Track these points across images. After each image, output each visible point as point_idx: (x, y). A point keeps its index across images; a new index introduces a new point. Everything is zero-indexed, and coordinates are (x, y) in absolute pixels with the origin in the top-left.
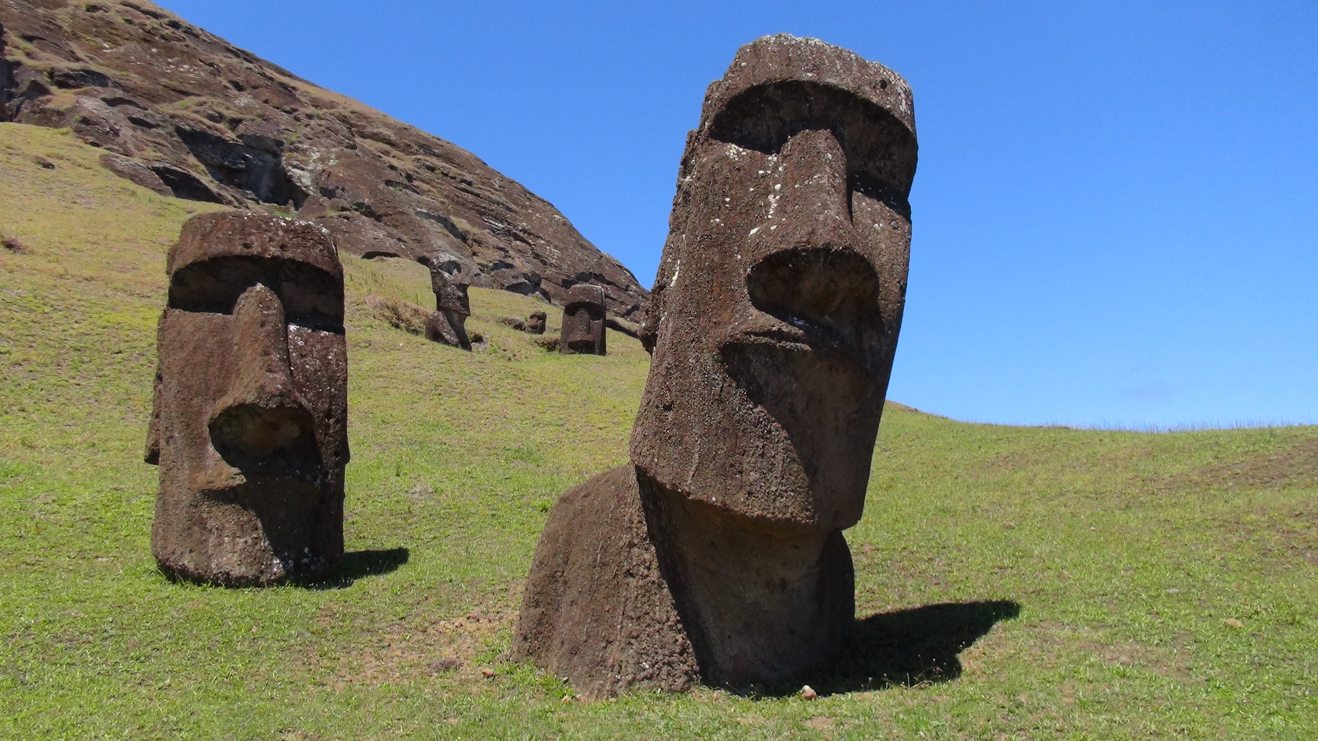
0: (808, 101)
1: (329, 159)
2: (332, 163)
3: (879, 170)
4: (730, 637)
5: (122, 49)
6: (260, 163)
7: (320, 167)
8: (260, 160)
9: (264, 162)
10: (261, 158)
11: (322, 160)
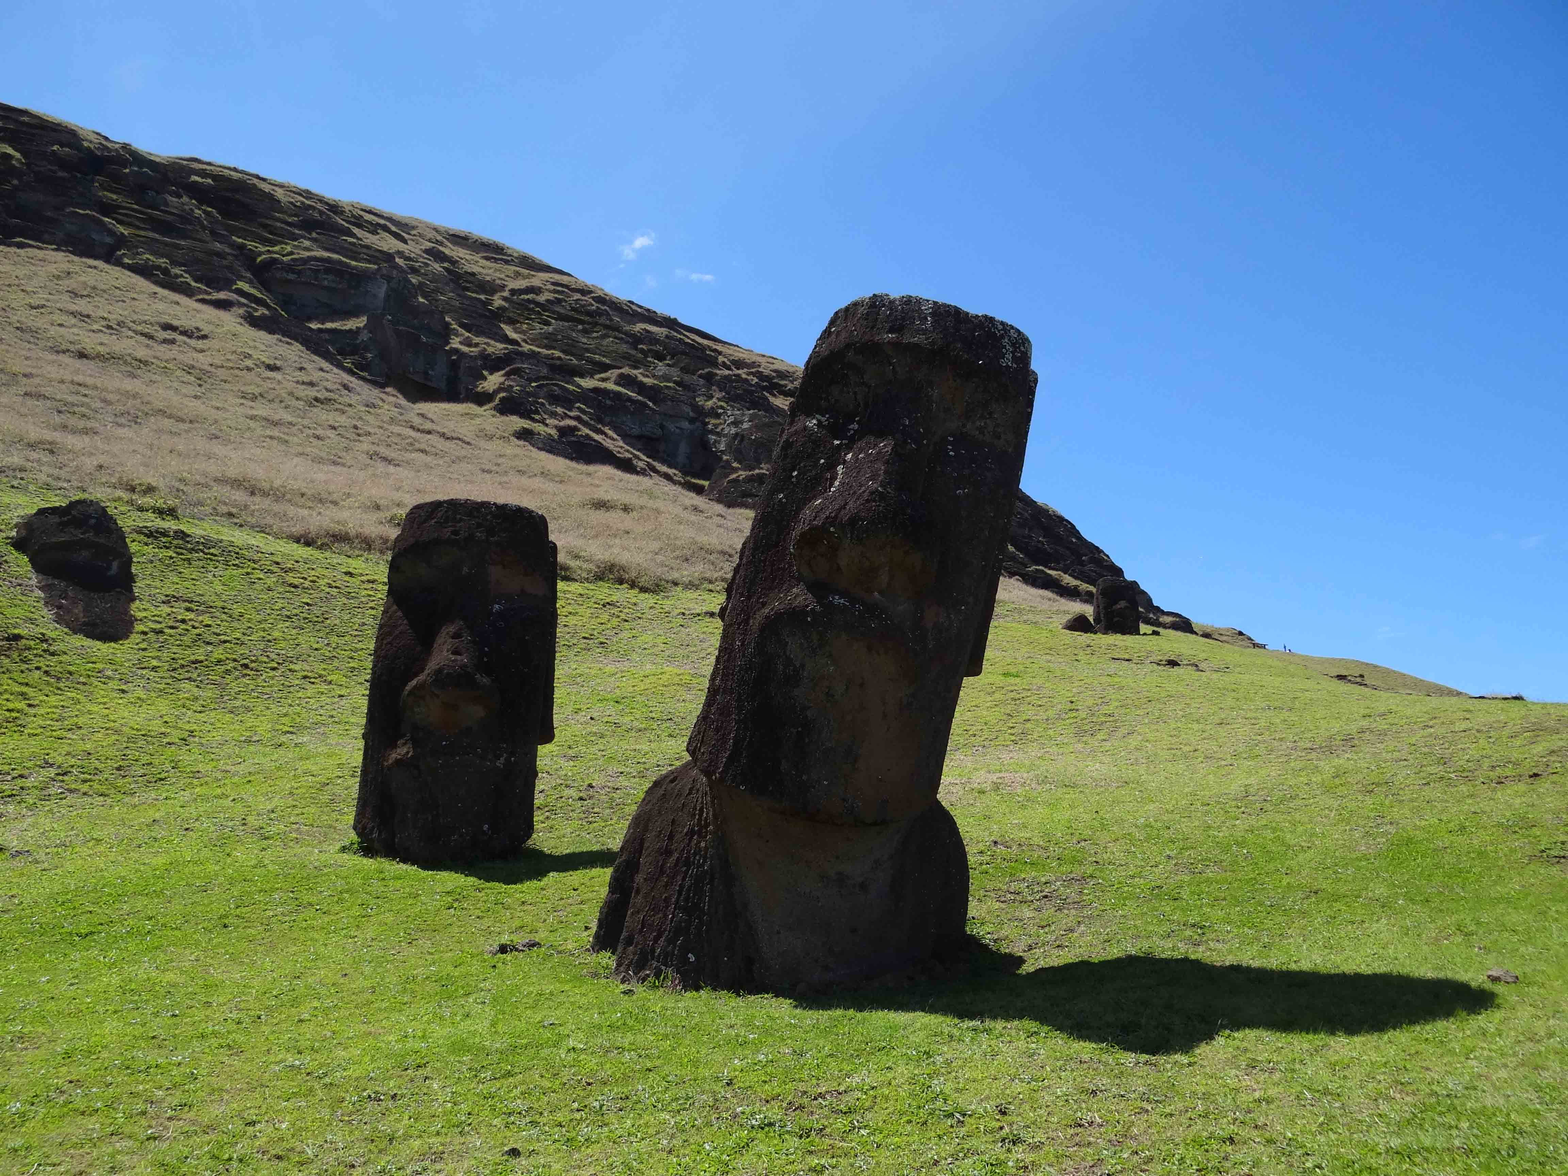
0: (890, 364)
1: (742, 422)
2: (746, 426)
3: (981, 430)
4: (779, 933)
5: (551, 329)
6: (678, 431)
7: (733, 430)
8: (677, 428)
9: (681, 429)
10: (678, 425)
11: (735, 423)
